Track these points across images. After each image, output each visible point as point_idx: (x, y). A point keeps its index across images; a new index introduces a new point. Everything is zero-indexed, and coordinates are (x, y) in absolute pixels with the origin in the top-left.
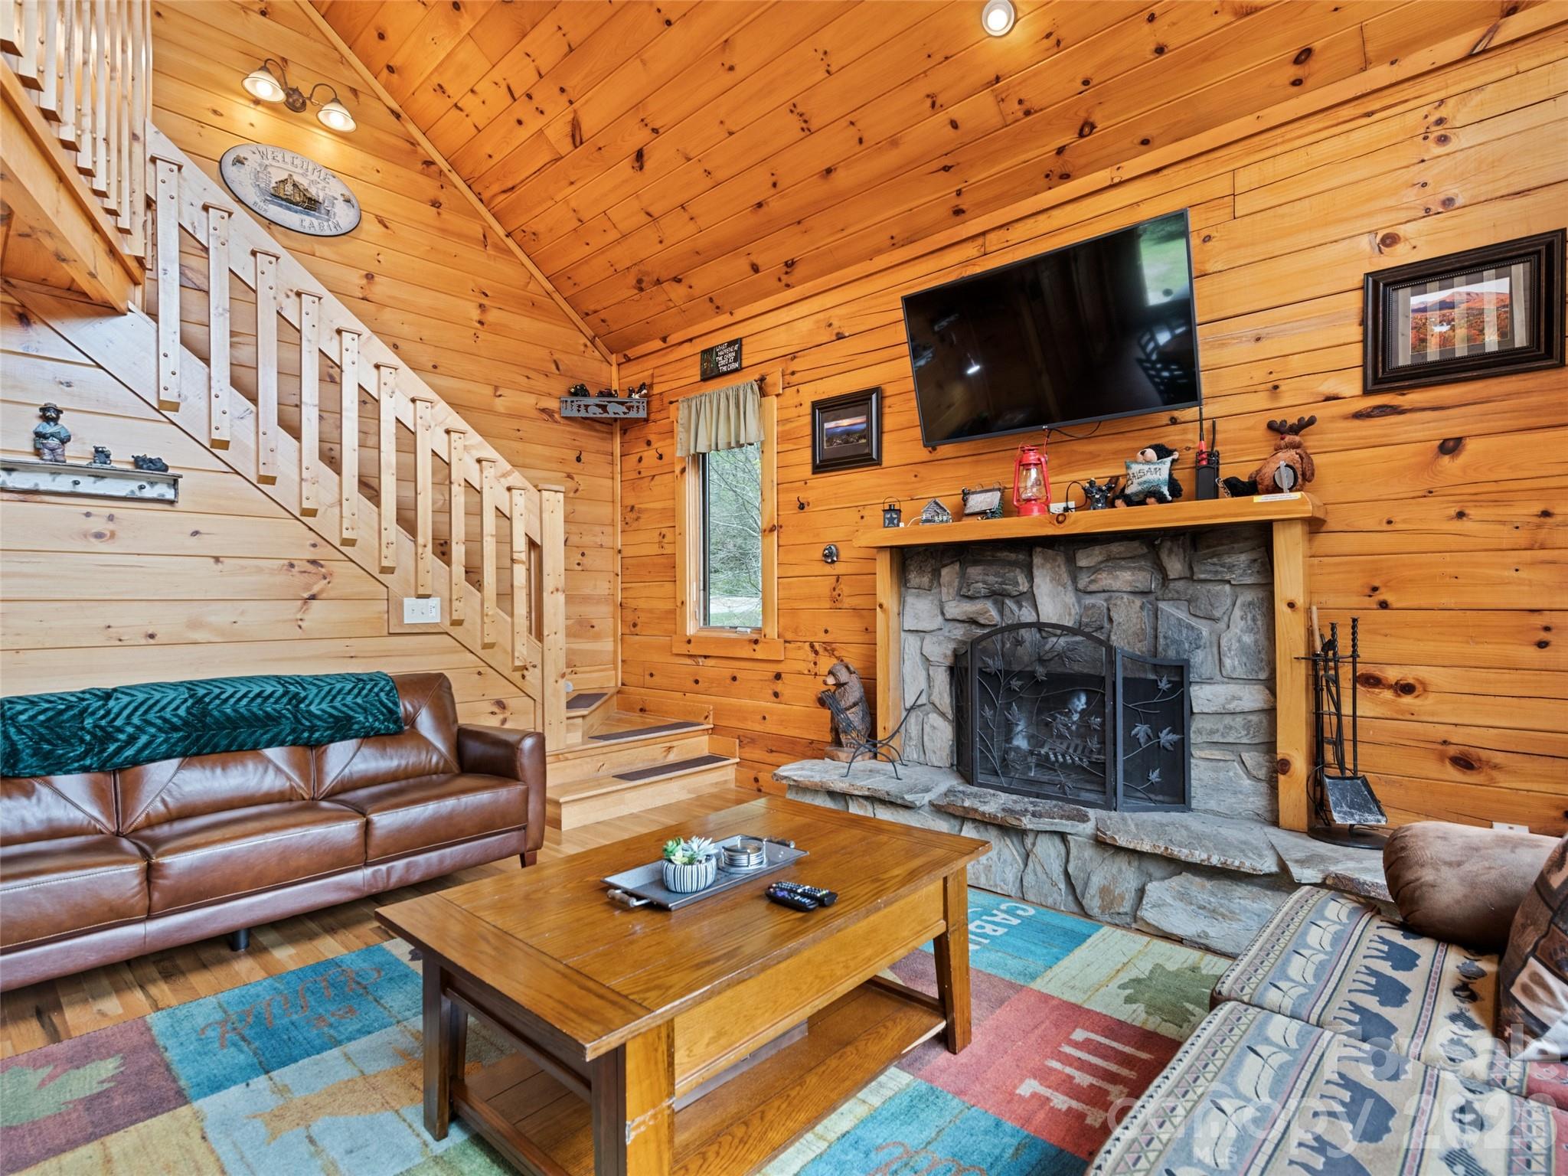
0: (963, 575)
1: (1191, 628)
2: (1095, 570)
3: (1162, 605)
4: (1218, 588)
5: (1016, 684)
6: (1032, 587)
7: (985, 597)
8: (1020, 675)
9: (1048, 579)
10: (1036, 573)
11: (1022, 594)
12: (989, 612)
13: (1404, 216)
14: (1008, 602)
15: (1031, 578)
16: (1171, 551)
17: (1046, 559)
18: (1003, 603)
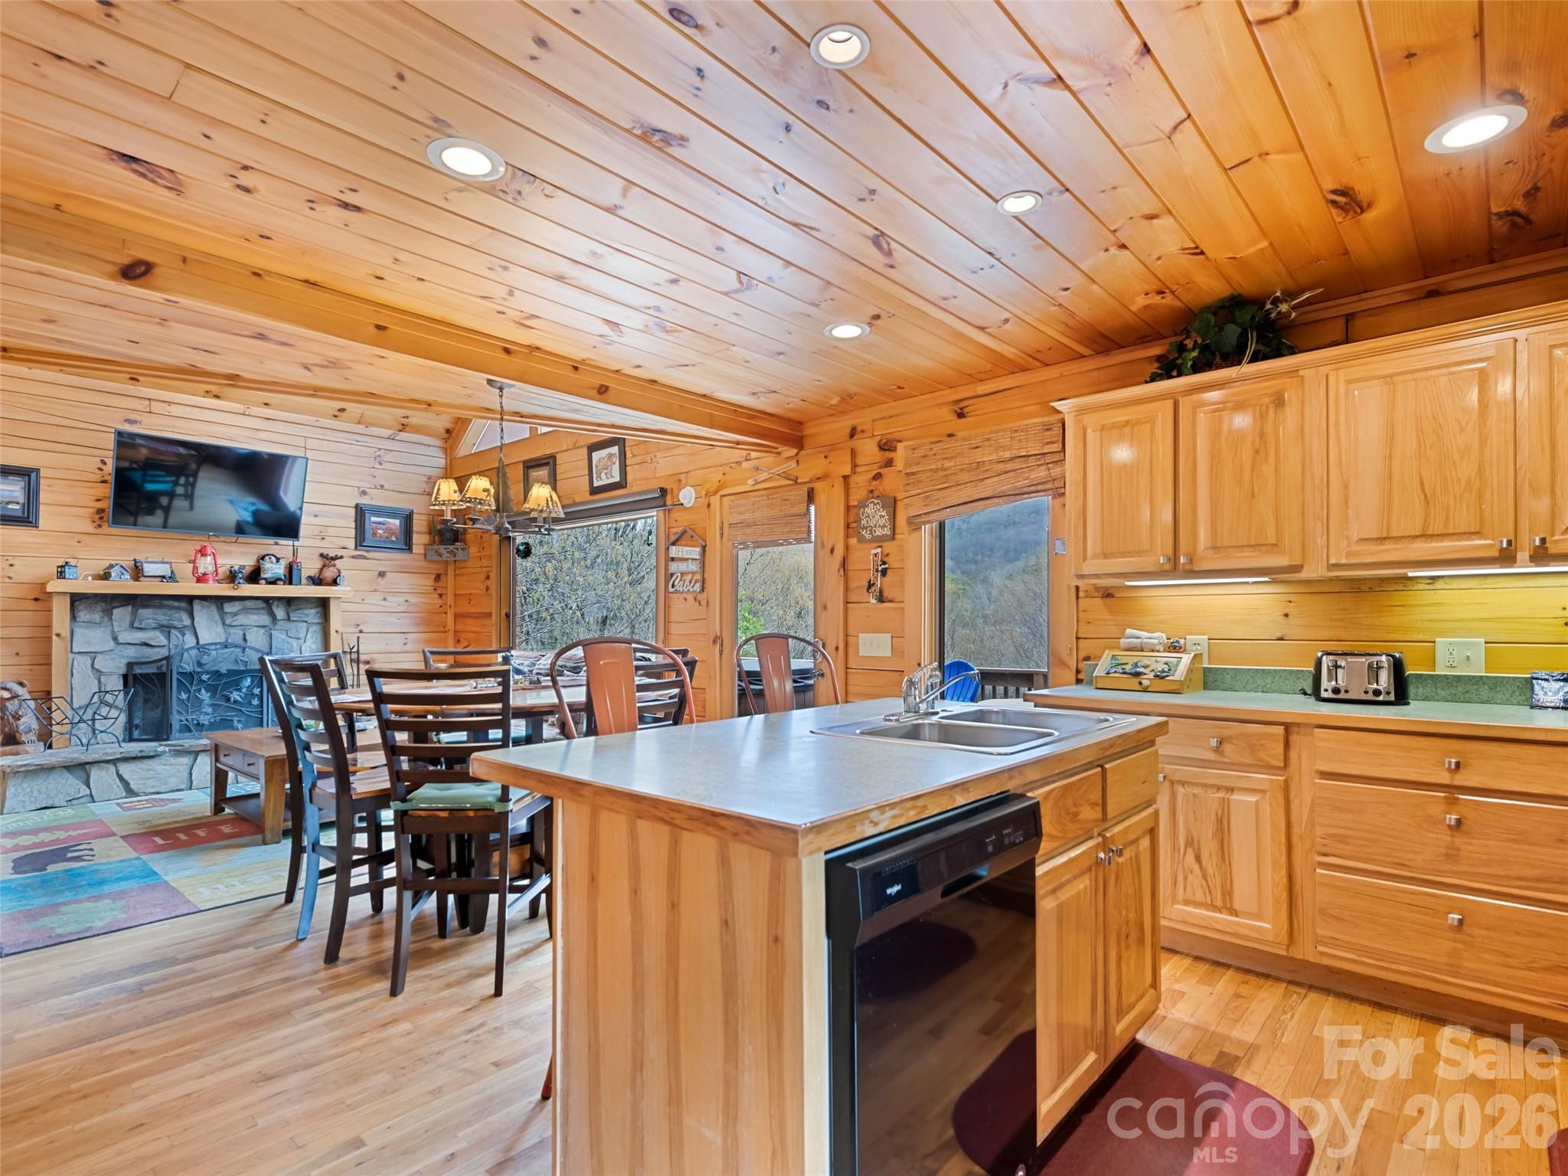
0: (134, 615)
1: (288, 643)
2: (236, 614)
3: (273, 632)
4: (301, 624)
5: (205, 677)
6: (193, 623)
7: (155, 628)
8: (207, 673)
9: (205, 618)
10: (195, 614)
11: (185, 626)
12: (159, 638)
13: (369, 486)
14: (173, 631)
15: (192, 617)
16: (278, 606)
17: (203, 607)
18: (169, 632)
